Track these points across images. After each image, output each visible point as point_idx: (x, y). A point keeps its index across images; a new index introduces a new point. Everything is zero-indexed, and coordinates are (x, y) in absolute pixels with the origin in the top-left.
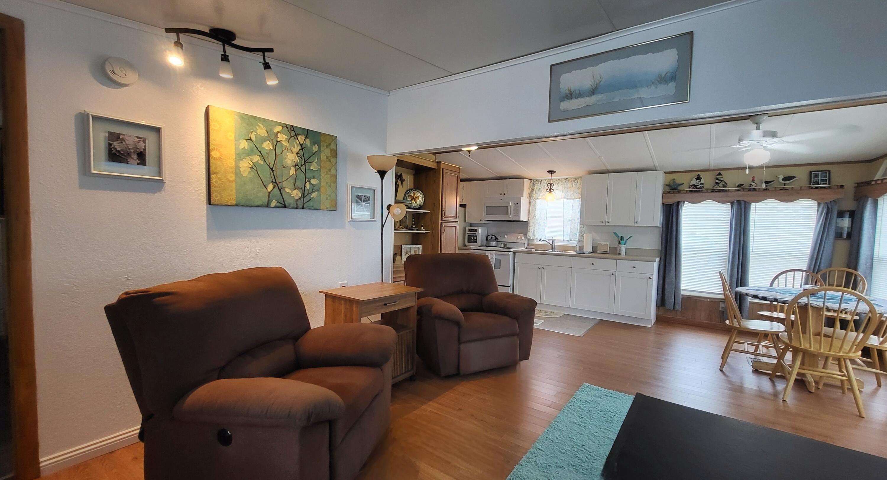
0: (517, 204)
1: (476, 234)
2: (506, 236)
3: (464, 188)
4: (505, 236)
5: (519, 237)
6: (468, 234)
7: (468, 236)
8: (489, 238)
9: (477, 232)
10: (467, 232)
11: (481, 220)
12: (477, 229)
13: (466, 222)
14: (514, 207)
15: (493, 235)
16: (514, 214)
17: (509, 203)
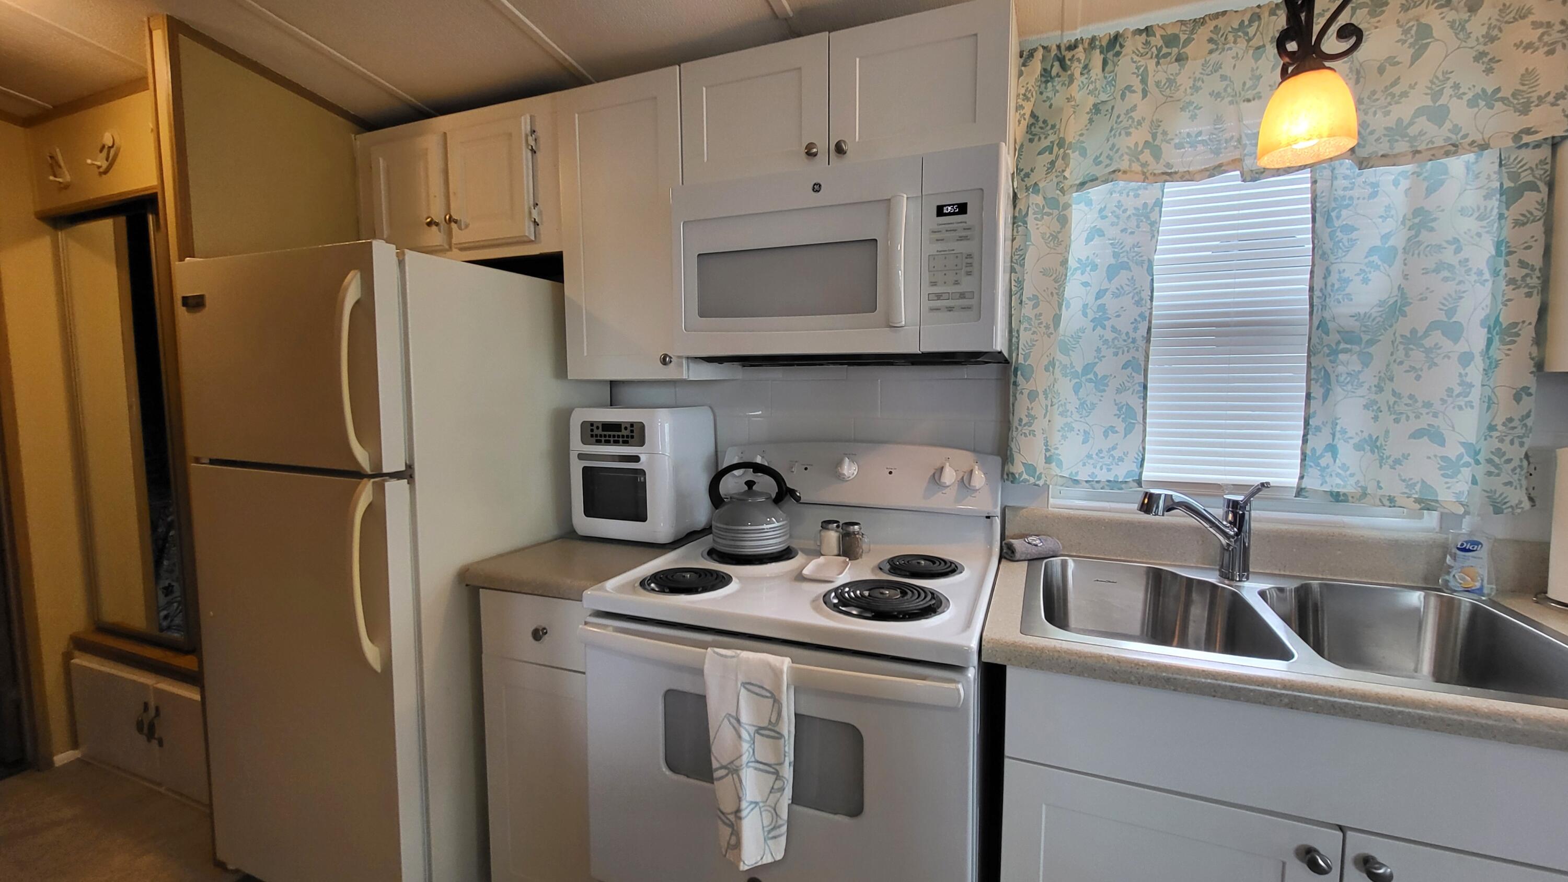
0: (962, 209)
1: (636, 459)
2: (849, 469)
3: (542, 141)
4: (840, 463)
5: (949, 476)
6: (581, 457)
7: (586, 470)
8: (731, 485)
9: (642, 443)
10: (577, 445)
11: (665, 361)
12: (642, 427)
13: (569, 378)
14: (937, 236)
15: (758, 468)
16: (939, 296)
17: (887, 205)
